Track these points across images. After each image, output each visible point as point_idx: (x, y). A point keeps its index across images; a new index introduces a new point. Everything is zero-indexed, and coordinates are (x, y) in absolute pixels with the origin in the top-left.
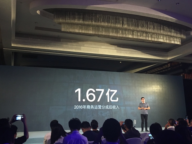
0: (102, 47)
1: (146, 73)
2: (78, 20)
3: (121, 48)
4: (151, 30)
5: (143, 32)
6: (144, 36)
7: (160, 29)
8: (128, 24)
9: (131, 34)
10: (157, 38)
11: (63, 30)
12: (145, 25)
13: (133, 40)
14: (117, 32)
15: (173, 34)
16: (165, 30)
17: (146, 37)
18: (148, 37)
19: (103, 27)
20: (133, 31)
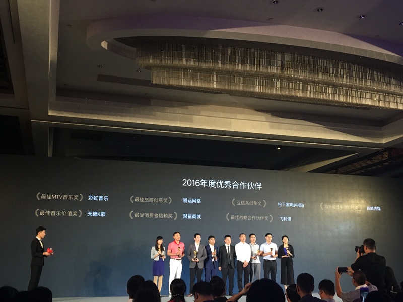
0: (239, 116)
1: (336, 173)
2: (187, 61)
3: (280, 119)
4: (345, 81)
5: (328, 84)
6: (329, 93)
7: (365, 78)
8: (294, 68)
9: (301, 88)
10: (358, 98)
11: (155, 80)
12: (331, 69)
13: (305, 101)
14: (271, 85)
15: (393, 89)
16: (376, 79)
17: (334, 94)
18: (339, 95)
19: (240, 74)
20: (305, 82)
